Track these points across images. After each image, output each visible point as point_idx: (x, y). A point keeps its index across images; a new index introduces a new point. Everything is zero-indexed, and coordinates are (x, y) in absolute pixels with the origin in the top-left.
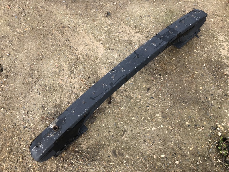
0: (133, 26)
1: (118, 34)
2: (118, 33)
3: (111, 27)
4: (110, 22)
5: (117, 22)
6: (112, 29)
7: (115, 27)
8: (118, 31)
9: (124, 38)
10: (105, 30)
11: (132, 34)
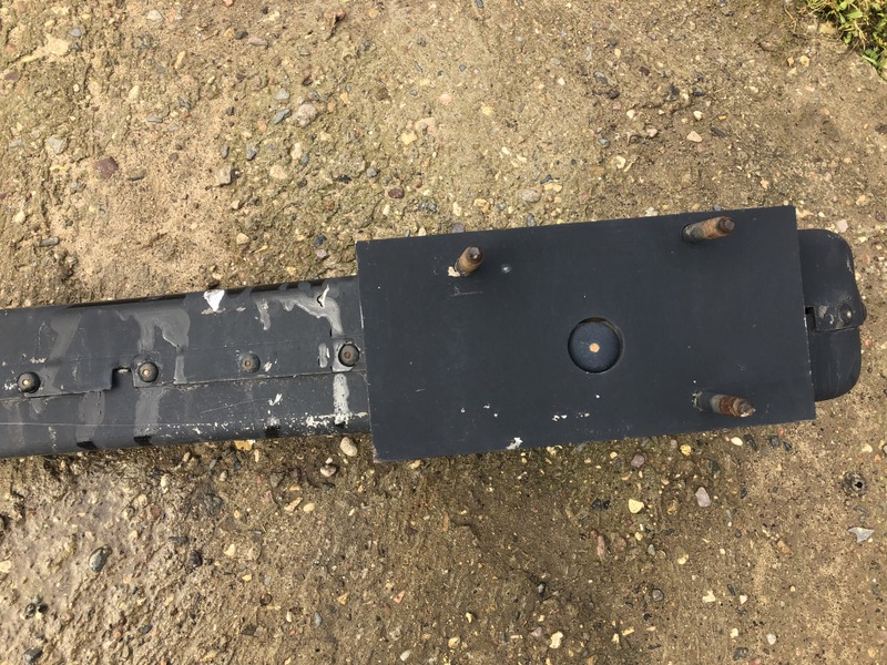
0: (256, 211)
1: (76, 171)
2: (87, 165)
3: (110, 62)
4: (153, 15)
5: (194, 63)
6: (94, 86)
7: (135, 91)
8: (111, 150)
9: (80, 245)
10: (38, 54)
11: (173, 266)
